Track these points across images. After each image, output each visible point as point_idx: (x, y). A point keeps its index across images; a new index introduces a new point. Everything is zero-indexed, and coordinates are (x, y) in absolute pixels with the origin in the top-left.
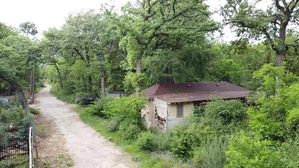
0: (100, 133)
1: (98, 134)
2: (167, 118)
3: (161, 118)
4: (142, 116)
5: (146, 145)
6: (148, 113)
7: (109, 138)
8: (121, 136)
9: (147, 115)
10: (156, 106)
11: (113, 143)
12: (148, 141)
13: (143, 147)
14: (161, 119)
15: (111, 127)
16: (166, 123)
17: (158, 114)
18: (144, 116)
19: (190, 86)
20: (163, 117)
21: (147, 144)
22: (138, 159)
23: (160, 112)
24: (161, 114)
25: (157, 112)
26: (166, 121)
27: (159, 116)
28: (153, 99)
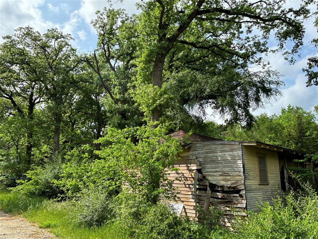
2: (244, 184)
3: (222, 187)
10: (201, 160)
14: (220, 189)
16: (241, 196)
20: (227, 184)
23: (215, 172)
24: (221, 175)
25: (203, 173)
26: (243, 193)
27: (213, 183)
28: (191, 147)
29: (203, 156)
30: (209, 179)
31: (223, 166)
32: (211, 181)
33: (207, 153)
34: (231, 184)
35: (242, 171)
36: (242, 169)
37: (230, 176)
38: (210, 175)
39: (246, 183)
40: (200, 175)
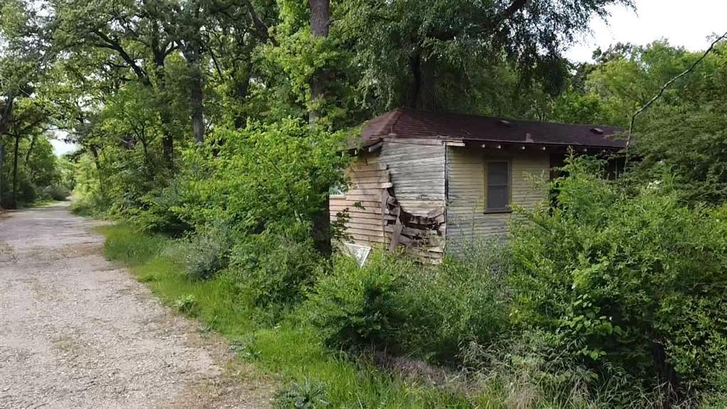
0: (148, 287)
1: (144, 289)
2: (445, 214)
3: (418, 218)
4: (333, 218)
5: (360, 315)
6: (357, 205)
7: (180, 303)
8: (237, 291)
9: (354, 212)
10: (393, 171)
11: (195, 323)
12: (373, 293)
13: (345, 332)
14: (415, 222)
15: (201, 259)
16: (440, 234)
17: (403, 203)
18: (343, 216)
19: (506, 125)
20: (424, 213)
21: (367, 311)
22: (317, 398)
23: (410, 193)
24: (418, 199)
25: (397, 195)
26: (443, 227)
27: (408, 212)
28: (381, 147)
29: (396, 164)
30: (401, 205)
31: (421, 183)
32: (405, 208)
33: (402, 159)
34: (428, 214)
35: (444, 191)
36: (444, 187)
37: (428, 199)
38: (404, 199)
39: (448, 212)
40: (391, 198)
